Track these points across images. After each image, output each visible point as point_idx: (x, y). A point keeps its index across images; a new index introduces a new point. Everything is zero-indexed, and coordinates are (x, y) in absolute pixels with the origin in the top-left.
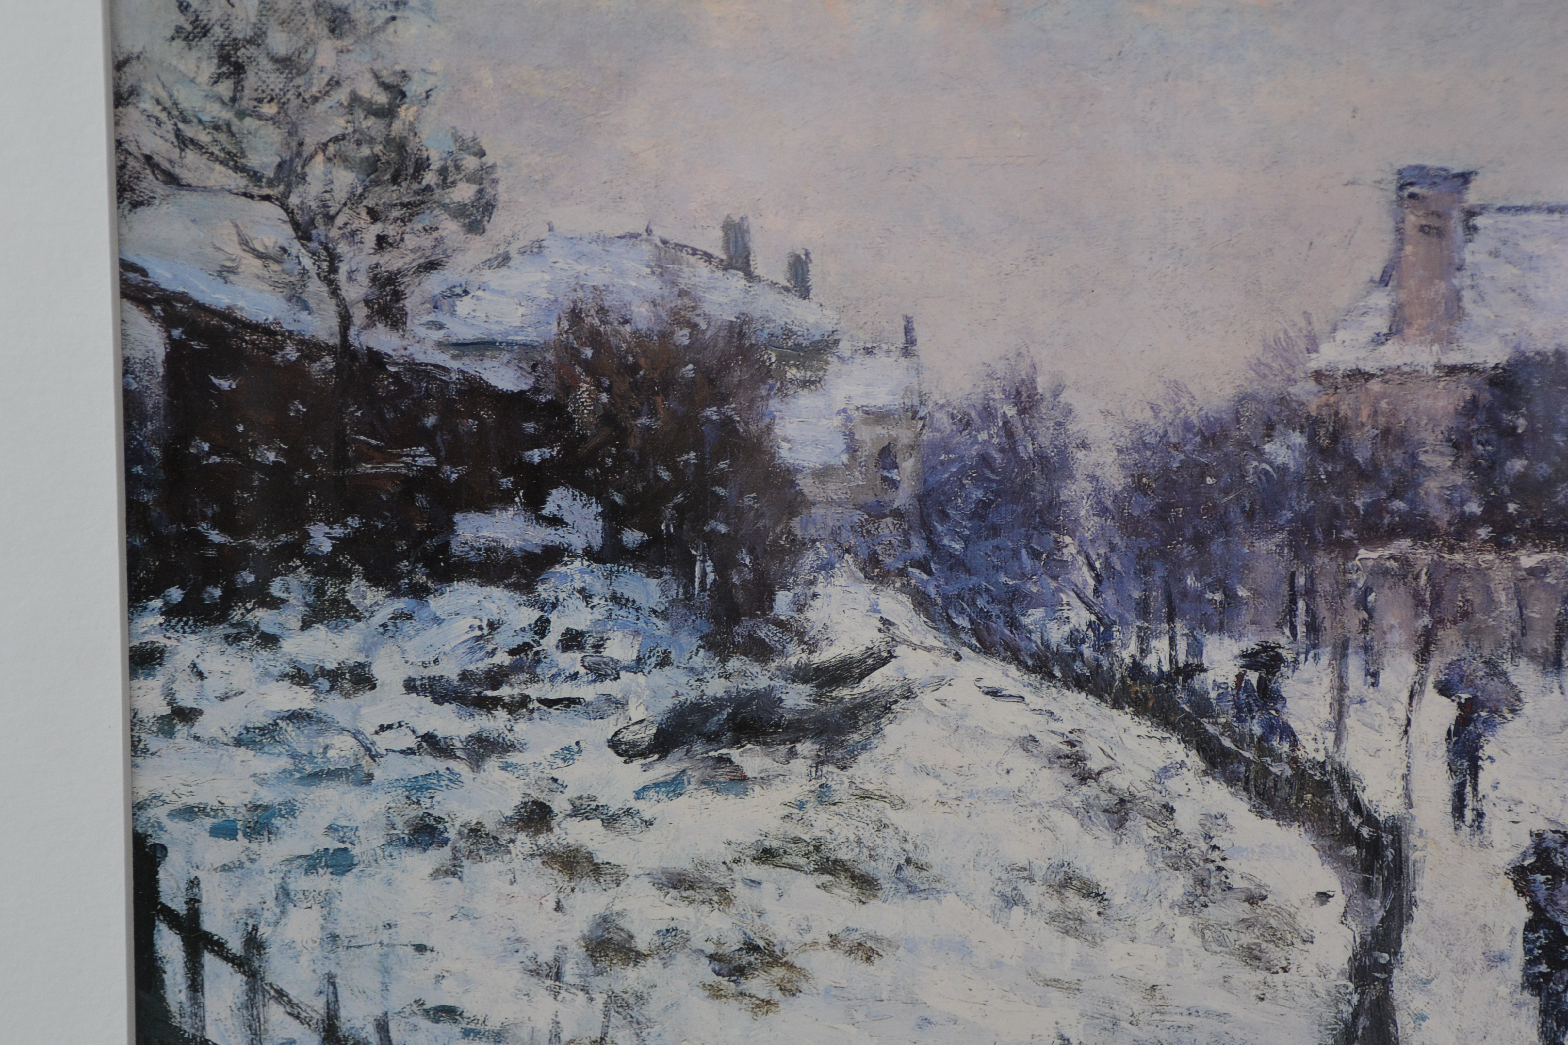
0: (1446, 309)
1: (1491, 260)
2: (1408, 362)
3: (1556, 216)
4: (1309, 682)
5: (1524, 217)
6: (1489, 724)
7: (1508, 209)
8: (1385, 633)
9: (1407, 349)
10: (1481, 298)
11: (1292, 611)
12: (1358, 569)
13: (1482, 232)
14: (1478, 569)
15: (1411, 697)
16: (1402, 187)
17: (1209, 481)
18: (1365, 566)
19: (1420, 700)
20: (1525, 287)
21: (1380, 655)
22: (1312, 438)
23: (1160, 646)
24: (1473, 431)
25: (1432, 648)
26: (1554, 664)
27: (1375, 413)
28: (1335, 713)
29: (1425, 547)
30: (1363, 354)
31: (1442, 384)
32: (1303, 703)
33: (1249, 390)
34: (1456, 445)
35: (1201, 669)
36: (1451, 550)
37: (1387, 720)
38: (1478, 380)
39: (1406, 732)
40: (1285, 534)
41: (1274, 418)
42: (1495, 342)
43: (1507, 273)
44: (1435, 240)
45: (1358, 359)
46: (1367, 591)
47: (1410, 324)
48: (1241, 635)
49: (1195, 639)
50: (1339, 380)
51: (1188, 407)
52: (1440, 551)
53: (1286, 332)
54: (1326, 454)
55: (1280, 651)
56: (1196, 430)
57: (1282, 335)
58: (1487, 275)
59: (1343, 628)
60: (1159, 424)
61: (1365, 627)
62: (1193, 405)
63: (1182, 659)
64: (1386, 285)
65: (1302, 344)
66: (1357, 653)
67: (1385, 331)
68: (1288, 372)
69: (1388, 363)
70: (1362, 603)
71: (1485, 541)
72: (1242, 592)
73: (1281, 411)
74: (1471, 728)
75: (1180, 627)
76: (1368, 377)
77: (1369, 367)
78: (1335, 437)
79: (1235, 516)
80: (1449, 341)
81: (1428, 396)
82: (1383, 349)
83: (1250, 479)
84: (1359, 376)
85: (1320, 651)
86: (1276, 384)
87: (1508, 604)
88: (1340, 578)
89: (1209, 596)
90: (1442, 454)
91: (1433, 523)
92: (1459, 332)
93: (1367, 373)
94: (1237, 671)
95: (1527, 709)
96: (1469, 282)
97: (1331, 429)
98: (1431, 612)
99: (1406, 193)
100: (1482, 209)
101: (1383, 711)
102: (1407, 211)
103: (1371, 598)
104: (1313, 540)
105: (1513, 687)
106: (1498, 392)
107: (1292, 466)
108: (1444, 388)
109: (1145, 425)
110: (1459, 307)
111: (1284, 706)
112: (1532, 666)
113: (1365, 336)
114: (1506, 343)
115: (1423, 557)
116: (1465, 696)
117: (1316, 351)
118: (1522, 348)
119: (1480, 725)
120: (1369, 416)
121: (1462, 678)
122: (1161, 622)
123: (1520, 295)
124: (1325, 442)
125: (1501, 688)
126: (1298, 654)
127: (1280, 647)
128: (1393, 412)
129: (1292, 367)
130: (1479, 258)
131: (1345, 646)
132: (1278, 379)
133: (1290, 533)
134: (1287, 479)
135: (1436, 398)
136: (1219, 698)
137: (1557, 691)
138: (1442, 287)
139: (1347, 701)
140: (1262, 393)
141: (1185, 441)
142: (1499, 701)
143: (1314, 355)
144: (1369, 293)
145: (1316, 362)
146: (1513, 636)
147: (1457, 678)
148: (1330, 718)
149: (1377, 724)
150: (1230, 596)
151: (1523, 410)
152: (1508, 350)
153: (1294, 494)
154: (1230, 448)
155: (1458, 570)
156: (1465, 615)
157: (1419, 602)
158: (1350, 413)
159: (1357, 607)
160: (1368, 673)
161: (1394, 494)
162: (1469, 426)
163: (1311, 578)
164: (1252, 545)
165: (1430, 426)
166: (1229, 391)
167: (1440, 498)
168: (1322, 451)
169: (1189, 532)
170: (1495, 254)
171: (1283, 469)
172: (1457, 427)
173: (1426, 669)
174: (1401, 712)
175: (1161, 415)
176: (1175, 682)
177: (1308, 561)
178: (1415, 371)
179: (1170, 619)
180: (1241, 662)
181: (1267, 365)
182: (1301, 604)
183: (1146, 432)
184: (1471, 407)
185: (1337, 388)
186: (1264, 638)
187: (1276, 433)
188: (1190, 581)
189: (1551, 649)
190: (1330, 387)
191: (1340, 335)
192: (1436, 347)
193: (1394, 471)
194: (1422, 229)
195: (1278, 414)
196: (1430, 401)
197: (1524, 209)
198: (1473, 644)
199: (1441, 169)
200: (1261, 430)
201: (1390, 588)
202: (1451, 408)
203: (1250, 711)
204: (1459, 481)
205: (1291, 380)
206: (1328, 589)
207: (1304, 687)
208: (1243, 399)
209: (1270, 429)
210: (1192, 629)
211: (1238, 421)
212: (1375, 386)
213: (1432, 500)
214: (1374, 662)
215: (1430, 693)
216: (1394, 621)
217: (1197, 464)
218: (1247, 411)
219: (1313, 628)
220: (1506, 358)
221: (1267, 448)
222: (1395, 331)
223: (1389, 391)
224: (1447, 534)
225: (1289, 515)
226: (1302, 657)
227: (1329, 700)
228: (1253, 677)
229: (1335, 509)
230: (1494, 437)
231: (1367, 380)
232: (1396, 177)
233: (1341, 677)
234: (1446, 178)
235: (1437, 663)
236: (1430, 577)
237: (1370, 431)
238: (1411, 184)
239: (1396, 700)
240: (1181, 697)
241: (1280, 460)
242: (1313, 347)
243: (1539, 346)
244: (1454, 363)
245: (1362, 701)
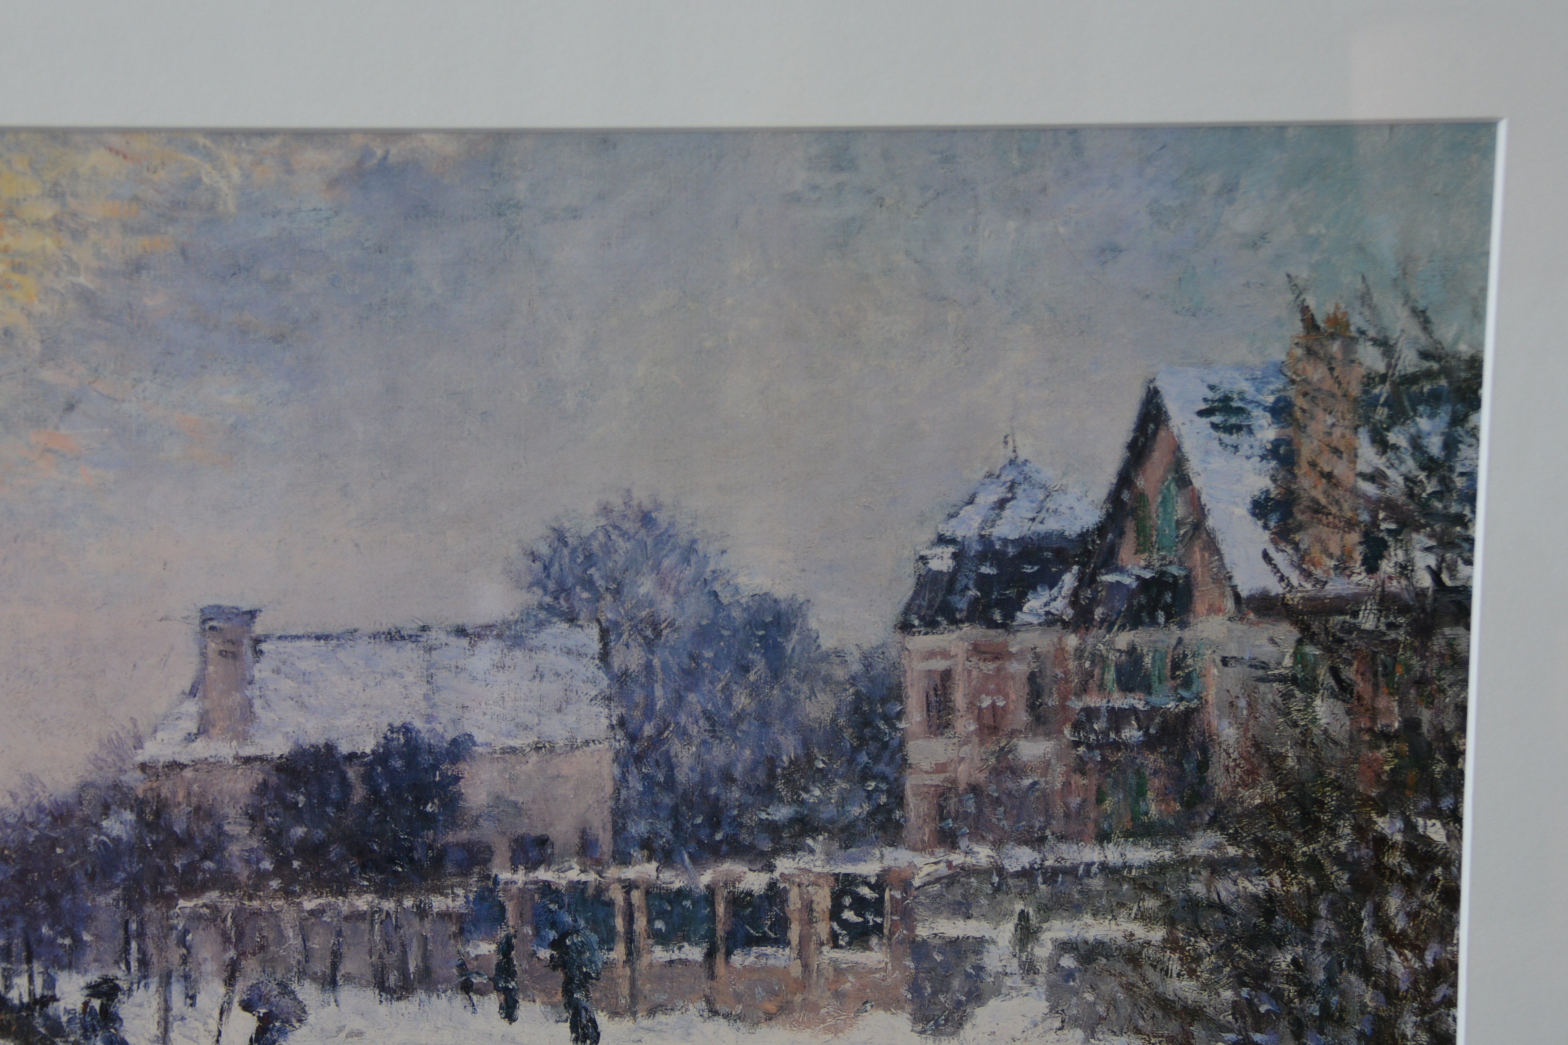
0: (241, 714)
1: (275, 676)
2: (213, 755)
3: (322, 642)
4: (141, 1005)
5: (298, 643)
6: (282, 1032)
7: (286, 637)
8: (200, 964)
9: (212, 745)
10: (268, 705)
11: (126, 951)
12: (178, 916)
13: (266, 654)
14: (271, 912)
15: (221, 1014)
16: (204, 622)
17: (59, 851)
18: (183, 913)
19: (228, 1016)
20: (301, 696)
21: (196, 981)
22: (140, 815)
23: (21, 983)
24: (265, 806)
25: (237, 974)
26: (330, 984)
27: (189, 794)
28: (162, 1029)
29: (230, 897)
30: (178, 749)
31: (239, 772)
32: (136, 1022)
33: (89, 779)
34: (252, 818)
35: (54, 999)
36: (250, 899)
37: (203, 1032)
38: (268, 767)
39: (218, 1041)
40: (120, 891)
41: (109, 800)
42: (279, 738)
43: (287, 686)
44: (231, 661)
45: (174, 753)
46: (186, 932)
47: (214, 726)
48: (86, 971)
49: (49, 975)
50: (160, 770)
51: (41, 794)
52: (242, 899)
53: (117, 733)
54: (152, 827)
55: (117, 982)
56: (47, 811)
57: (114, 736)
58: (272, 687)
59: (167, 961)
60: (18, 807)
61: (184, 960)
62: (44, 792)
63: (39, 991)
64: (195, 696)
65: (130, 743)
66: (178, 981)
67: (195, 731)
68: (120, 764)
69: (197, 756)
70: (182, 942)
71: (276, 891)
72: (87, 937)
73: (115, 795)
74: (268, 1035)
75: (37, 967)
76: (183, 766)
77: (184, 759)
78: (158, 814)
79: (80, 877)
80: (244, 738)
81: (230, 780)
82: (193, 745)
83: (92, 848)
84: (175, 766)
85: (150, 980)
86: (110, 774)
87: (295, 938)
88: (164, 922)
89: (60, 941)
90: (241, 824)
91: (236, 878)
92: (252, 731)
93: (182, 764)
94: (83, 999)
95: (311, 1019)
96: (258, 693)
97: (154, 808)
98: (236, 947)
99: (207, 627)
100: (266, 638)
101: (199, 1025)
102: (209, 640)
103: (189, 937)
104: (142, 894)
105: (300, 1002)
106: (283, 776)
107: (125, 837)
108: (242, 774)
109: (6, 809)
110: (251, 712)
111: (121, 1025)
112: (314, 986)
113: (179, 735)
114: (288, 738)
115: (229, 904)
116: (263, 1011)
117: (142, 748)
118: (300, 742)
119: (275, 1033)
120: (184, 797)
121: (260, 997)
122: (22, 963)
123: (297, 702)
124: (150, 818)
125: (290, 1003)
126: (132, 984)
127: (117, 979)
128: (203, 794)
129: (123, 760)
130: (264, 674)
131: (169, 975)
132: (111, 770)
133: (124, 889)
134: (122, 847)
135: (235, 782)
136: (69, 1021)
137: (333, 1004)
138: (238, 697)
139: (171, 1019)
140: (99, 781)
141: (39, 820)
142: (289, 1013)
143: (140, 751)
144: (181, 702)
145: (142, 756)
146: (299, 962)
147: (256, 997)
148: (158, 1033)
149: (195, 1036)
150: (77, 940)
151: (303, 789)
152: (290, 744)
153: (127, 859)
154: (75, 824)
155: (256, 913)
156: (262, 948)
157: (226, 939)
158: (169, 795)
159: (178, 945)
160: (187, 996)
161: (205, 857)
162: (261, 802)
163: (141, 924)
164: (94, 900)
165: (231, 804)
166: (73, 780)
167: (241, 858)
168: (148, 825)
169: (43, 891)
170: (277, 671)
171: (118, 840)
172: (253, 804)
173: (233, 992)
174: (213, 1026)
175: (20, 800)
176: (33, 1010)
177: (138, 911)
178: (219, 761)
179: (29, 961)
180: (86, 992)
181: (103, 760)
182: (134, 945)
183: (7, 814)
184: (263, 788)
185: (158, 776)
186: (104, 972)
187: (111, 812)
188: (45, 930)
189: (328, 972)
190: (153, 776)
191: (160, 735)
192: (234, 743)
193: (205, 839)
194: (221, 653)
195: (113, 798)
196: (231, 784)
197: (298, 637)
198: (269, 970)
199: (233, 608)
200: (99, 810)
201: (204, 929)
202: (247, 789)
203: (94, 1030)
204: (255, 845)
205: (122, 771)
206: (155, 932)
207: (137, 1010)
208: (85, 786)
209: (106, 809)
210: (46, 968)
211: (81, 804)
212: (188, 773)
213: (235, 860)
214: (192, 988)
215: (236, 1009)
216: (207, 955)
217: (49, 838)
218: (88, 796)
219: (144, 963)
220: (288, 750)
221: (104, 823)
222: (202, 731)
223: (199, 777)
224: (247, 886)
225: (123, 875)
226: (135, 986)
227: (156, 1018)
228: (96, 1003)
229: (159, 870)
230: (281, 810)
231: (182, 769)
232: (199, 614)
233: (166, 1001)
234: (237, 615)
235: (241, 987)
236: (234, 919)
237: (185, 808)
238: (211, 619)
239: (210, 1016)
240: (38, 1022)
241: (115, 833)
242: (139, 744)
243: (313, 741)
244: (248, 755)
245: (183, 1019)
